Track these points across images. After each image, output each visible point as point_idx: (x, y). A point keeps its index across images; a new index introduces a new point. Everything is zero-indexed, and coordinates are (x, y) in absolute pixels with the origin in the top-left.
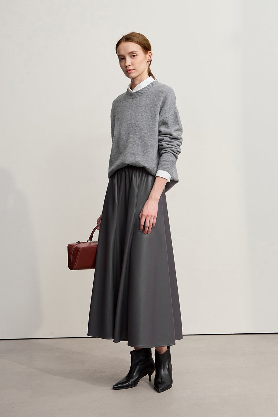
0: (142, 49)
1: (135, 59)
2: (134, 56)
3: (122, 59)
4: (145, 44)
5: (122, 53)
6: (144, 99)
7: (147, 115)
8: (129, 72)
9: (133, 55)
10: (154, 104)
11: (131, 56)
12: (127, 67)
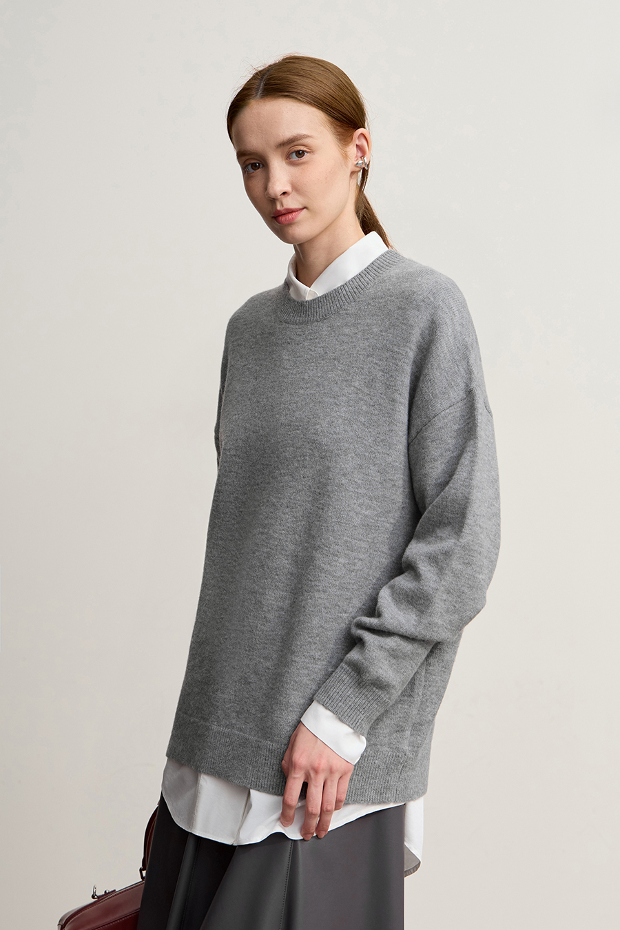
0: (332, 123)
1: (303, 166)
2: (300, 154)
3: (254, 167)
4: (344, 103)
5: (254, 142)
6: (347, 331)
7: (353, 396)
8: (283, 219)
9: (295, 151)
10: (387, 354)
11: (288, 157)
12: (273, 201)
